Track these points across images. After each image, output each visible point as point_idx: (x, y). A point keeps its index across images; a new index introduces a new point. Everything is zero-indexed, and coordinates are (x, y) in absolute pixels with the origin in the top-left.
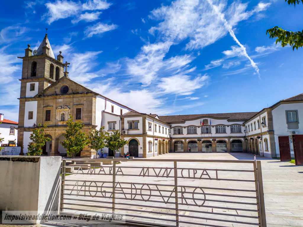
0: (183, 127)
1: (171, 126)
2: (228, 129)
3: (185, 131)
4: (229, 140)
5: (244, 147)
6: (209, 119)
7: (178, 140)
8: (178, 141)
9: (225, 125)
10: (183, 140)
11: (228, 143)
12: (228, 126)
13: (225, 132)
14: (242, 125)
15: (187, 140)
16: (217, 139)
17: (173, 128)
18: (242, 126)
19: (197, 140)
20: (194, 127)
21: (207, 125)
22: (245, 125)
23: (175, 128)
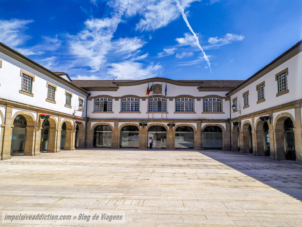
0: (112, 98)
1: (90, 94)
2: (198, 106)
3: (116, 105)
4: (199, 126)
5: (225, 141)
6: (164, 84)
7: (102, 123)
8: (102, 126)
9: (194, 98)
10: (112, 124)
11: (196, 133)
12: (199, 99)
13: (192, 110)
14: (224, 98)
15: (120, 124)
16: (177, 124)
17: (93, 99)
18: (224, 100)
19: (138, 123)
20: (134, 99)
21: (160, 96)
22: (229, 97)
23: (98, 100)
